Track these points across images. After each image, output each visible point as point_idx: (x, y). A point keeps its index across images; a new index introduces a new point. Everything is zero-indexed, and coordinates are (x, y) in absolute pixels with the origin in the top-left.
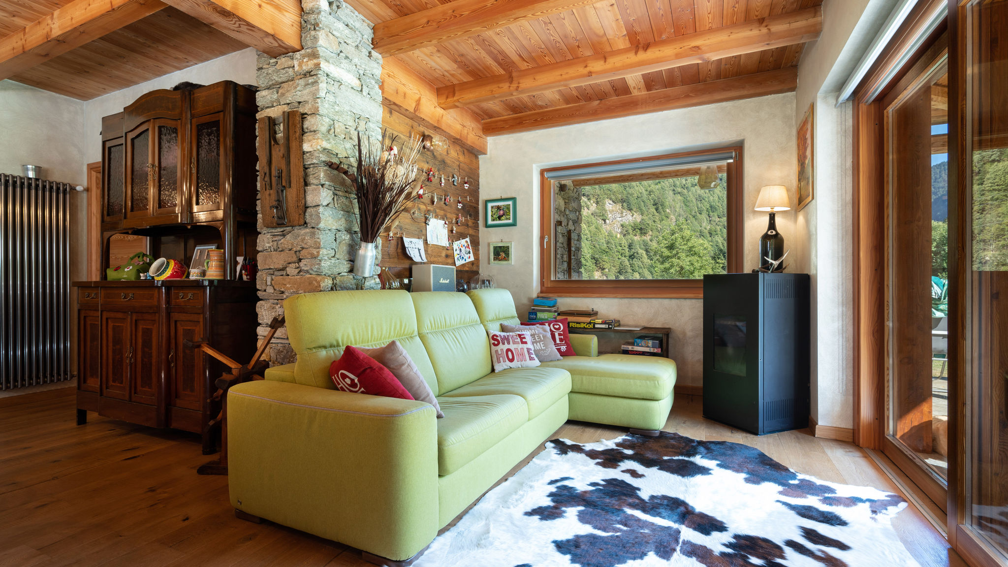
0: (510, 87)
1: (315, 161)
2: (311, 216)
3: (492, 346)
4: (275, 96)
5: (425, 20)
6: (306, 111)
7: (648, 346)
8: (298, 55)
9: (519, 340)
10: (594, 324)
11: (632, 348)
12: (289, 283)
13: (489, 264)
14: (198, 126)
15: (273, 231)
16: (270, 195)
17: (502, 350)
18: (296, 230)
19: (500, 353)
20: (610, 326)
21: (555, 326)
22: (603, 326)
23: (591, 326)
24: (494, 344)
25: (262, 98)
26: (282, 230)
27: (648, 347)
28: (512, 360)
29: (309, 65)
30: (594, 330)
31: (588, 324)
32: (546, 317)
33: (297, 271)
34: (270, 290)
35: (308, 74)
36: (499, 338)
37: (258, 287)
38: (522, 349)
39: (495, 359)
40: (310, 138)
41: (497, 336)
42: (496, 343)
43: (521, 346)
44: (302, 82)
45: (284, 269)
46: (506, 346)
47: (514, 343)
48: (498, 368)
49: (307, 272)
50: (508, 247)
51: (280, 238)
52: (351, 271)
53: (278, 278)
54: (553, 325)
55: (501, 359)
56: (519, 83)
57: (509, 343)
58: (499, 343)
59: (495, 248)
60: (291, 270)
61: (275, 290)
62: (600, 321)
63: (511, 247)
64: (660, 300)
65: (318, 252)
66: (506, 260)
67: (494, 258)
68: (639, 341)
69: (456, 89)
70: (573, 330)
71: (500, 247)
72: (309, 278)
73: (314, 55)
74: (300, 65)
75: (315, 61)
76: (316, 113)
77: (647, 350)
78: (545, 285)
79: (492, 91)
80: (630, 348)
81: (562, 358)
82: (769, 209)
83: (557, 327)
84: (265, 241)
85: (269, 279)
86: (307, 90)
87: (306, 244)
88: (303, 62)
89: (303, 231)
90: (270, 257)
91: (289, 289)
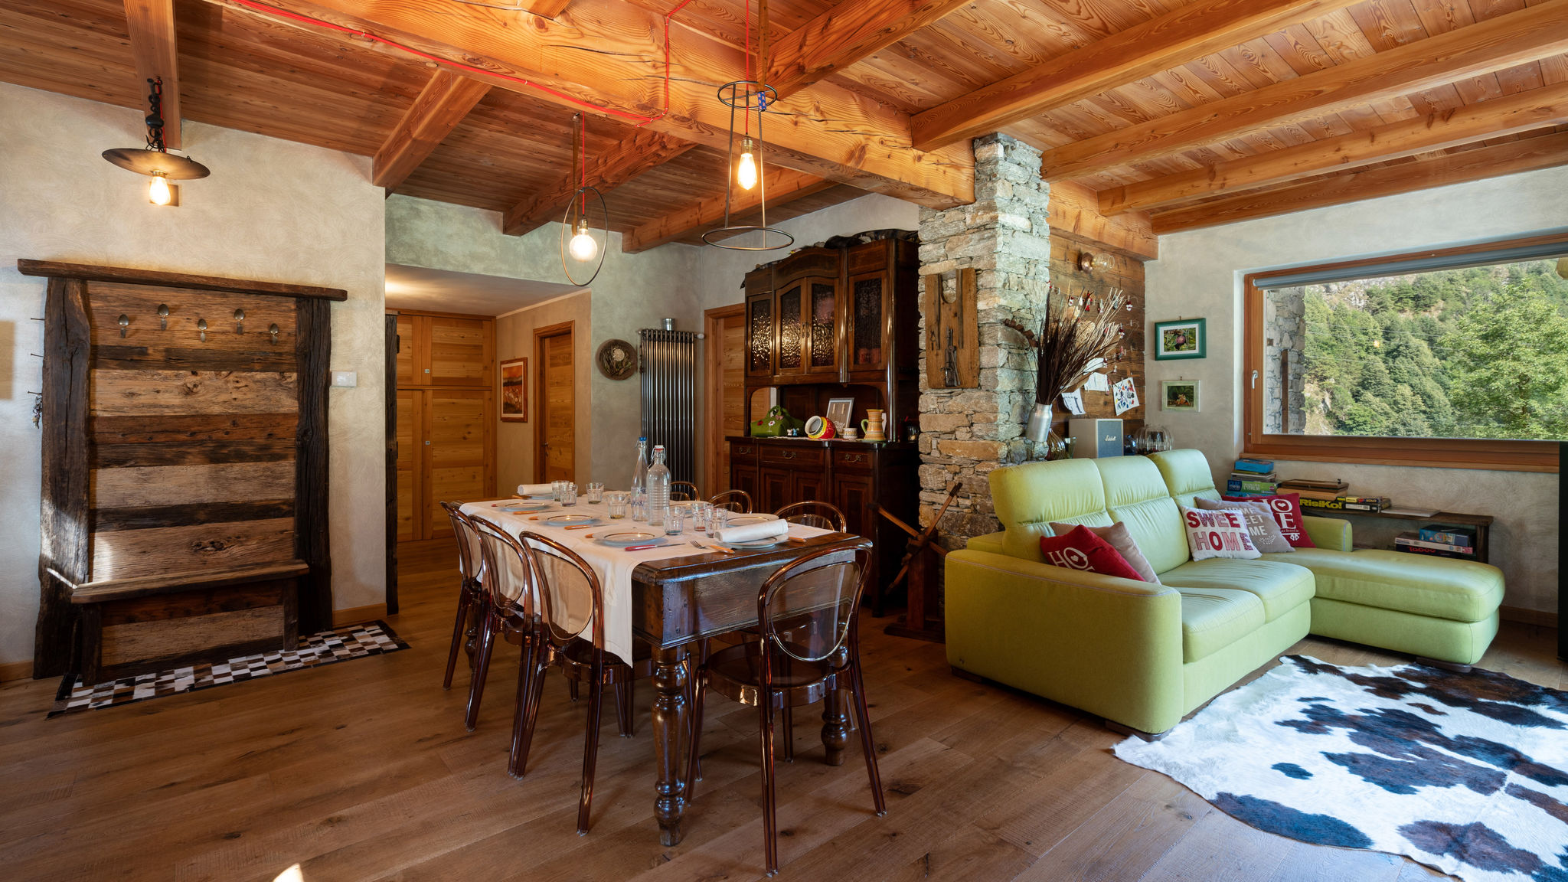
0: (1210, 185)
1: (992, 320)
2: (986, 378)
3: (1189, 528)
4: (942, 251)
5: (1112, 144)
6: (980, 267)
7: (1449, 542)
8: (970, 208)
9: (1227, 521)
10: (1344, 503)
11: (1416, 543)
12: (959, 448)
13: (1161, 410)
14: (855, 284)
15: (939, 391)
16: (937, 355)
17: (1203, 533)
18: (968, 392)
19: (1201, 536)
20: (1375, 508)
21: (1279, 504)
22: (1361, 507)
23: (1339, 506)
24: (1191, 524)
25: (925, 252)
26: (949, 391)
27: (1447, 543)
28: (1219, 548)
29: (984, 218)
30: (1344, 512)
31: (1332, 502)
32: (1258, 489)
33: (969, 435)
34: (935, 454)
35: (983, 228)
36: (1198, 517)
37: (920, 450)
38: (1233, 534)
39: (1193, 544)
40: (986, 296)
41: (1195, 514)
42: (1194, 523)
43: (1231, 529)
44: (976, 236)
45: (953, 432)
46: (1209, 529)
47: (1221, 525)
48: (1198, 556)
49: (981, 437)
50: (1191, 388)
51: (947, 399)
52: (1023, 434)
53: (945, 441)
54: (1276, 503)
55: (1203, 544)
56: (1225, 179)
57: (1213, 525)
58: (1198, 524)
59: (1170, 389)
60: (962, 434)
61: (941, 453)
62: (1354, 499)
63: (1197, 388)
64: (1472, 472)
65: (996, 417)
66: (1188, 406)
67: (1169, 402)
68: (1428, 533)
69: (1127, 191)
70: (1307, 511)
71: (1179, 387)
72: (983, 444)
73: (991, 207)
74: (973, 219)
75: (992, 214)
76: (992, 269)
77: (1446, 547)
78: (1253, 442)
79: (1182, 192)
80: (1411, 542)
81: (1293, 549)
83: (1283, 505)
84: (928, 401)
85: (934, 442)
86: (982, 244)
87: (980, 407)
88: (977, 215)
89: (976, 394)
90: (936, 419)
91: (959, 454)
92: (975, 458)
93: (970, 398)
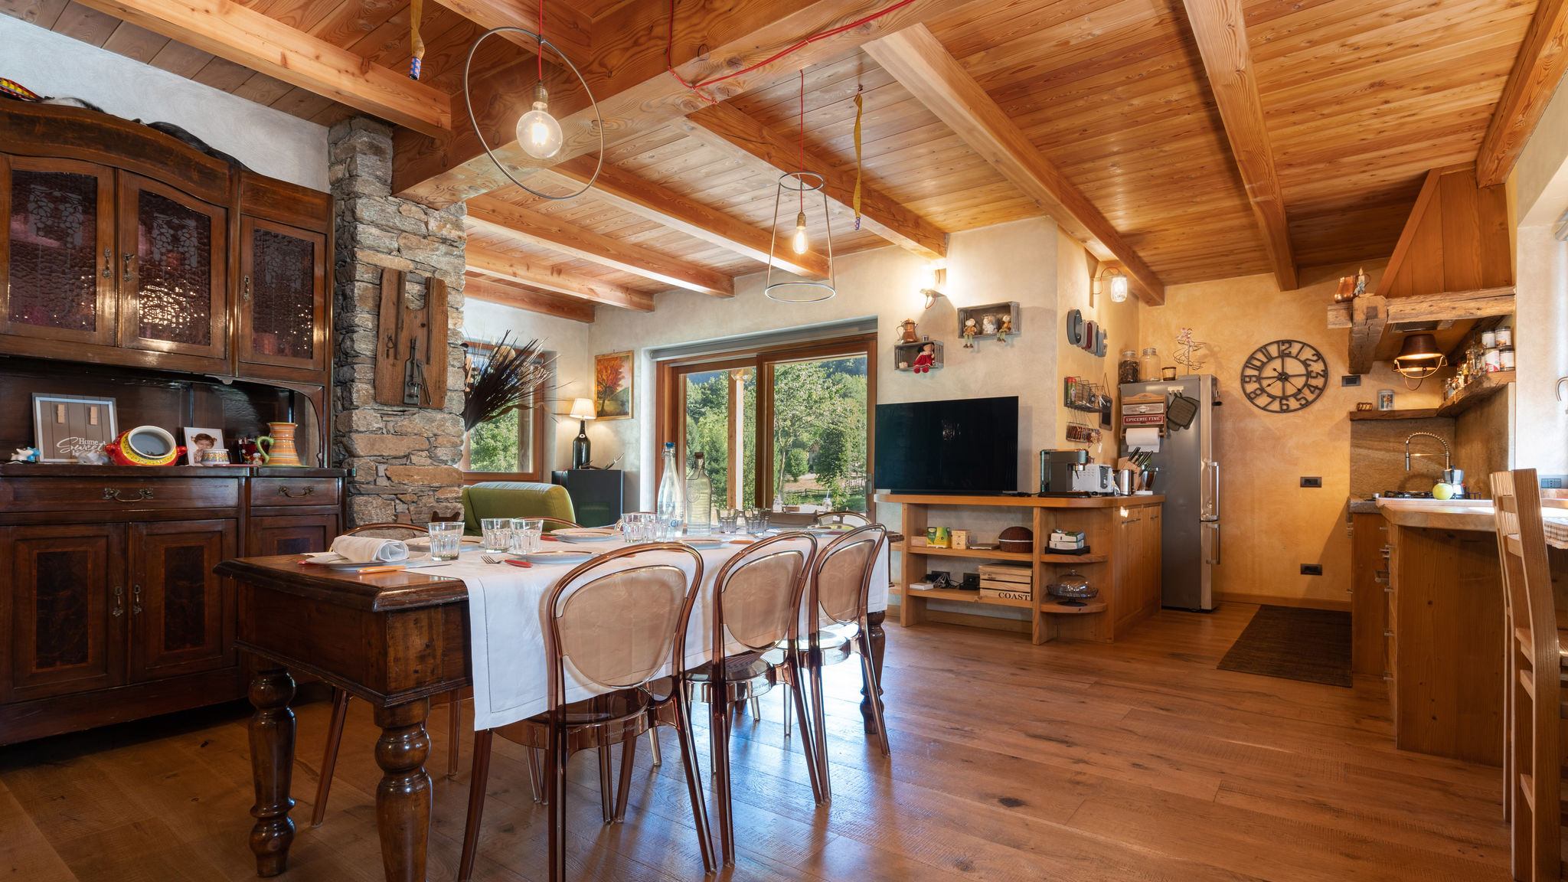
2: (451, 400)
4: (395, 244)
8: (436, 214)
12: (418, 474)
14: (252, 226)
15: (385, 408)
16: (393, 364)
25: (365, 233)
26: (401, 408)
33: (430, 460)
34: (383, 482)
44: (443, 248)
45: (407, 456)
49: (445, 462)
51: (396, 418)
53: (396, 469)
60: (420, 459)
61: (390, 481)
65: (461, 442)
72: (446, 469)
74: (440, 228)
75: (460, 234)
82: (580, 417)
84: (365, 418)
85: (382, 468)
86: (447, 259)
87: (443, 431)
88: (445, 226)
89: (439, 416)
90: (383, 441)
91: (417, 481)
92: (437, 485)
93: (433, 421)
